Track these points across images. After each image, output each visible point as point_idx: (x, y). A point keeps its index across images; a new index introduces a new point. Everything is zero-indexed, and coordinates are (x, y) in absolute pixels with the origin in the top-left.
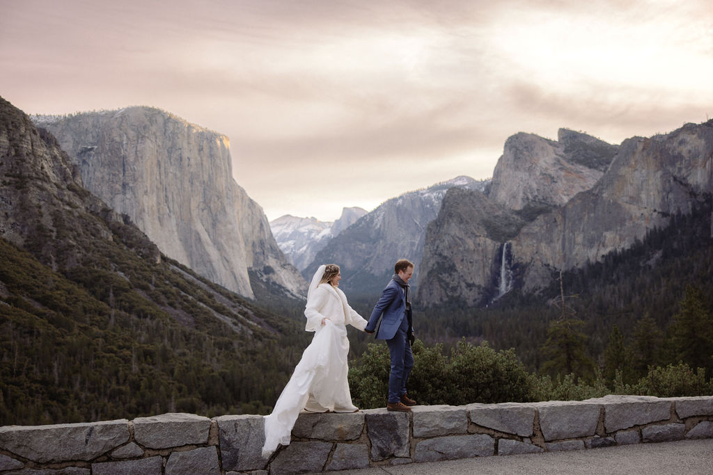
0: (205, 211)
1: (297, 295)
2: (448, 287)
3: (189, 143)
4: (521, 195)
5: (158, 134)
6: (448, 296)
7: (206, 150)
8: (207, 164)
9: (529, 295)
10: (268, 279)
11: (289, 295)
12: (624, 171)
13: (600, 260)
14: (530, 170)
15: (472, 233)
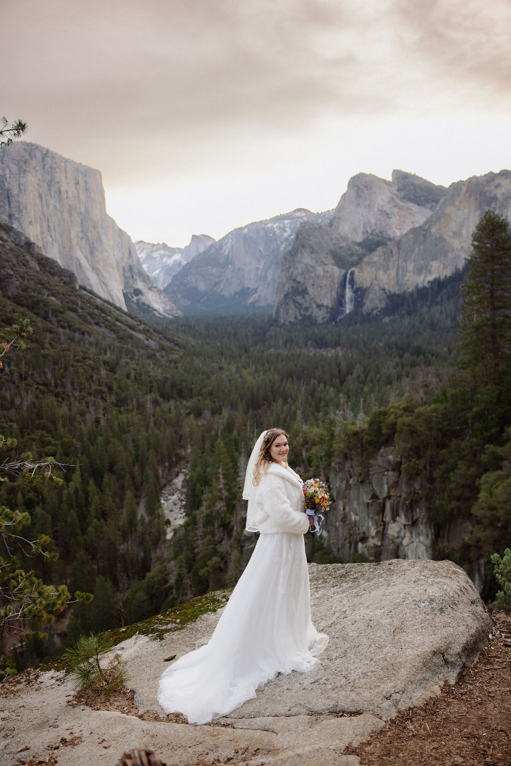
0: (84, 240)
1: (164, 314)
2: (301, 307)
3: (66, 177)
4: (362, 229)
5: (38, 168)
6: (301, 314)
7: (82, 184)
8: (83, 197)
9: (369, 314)
10: (138, 300)
11: (157, 314)
12: (450, 210)
13: (426, 285)
14: (369, 206)
15: (322, 262)
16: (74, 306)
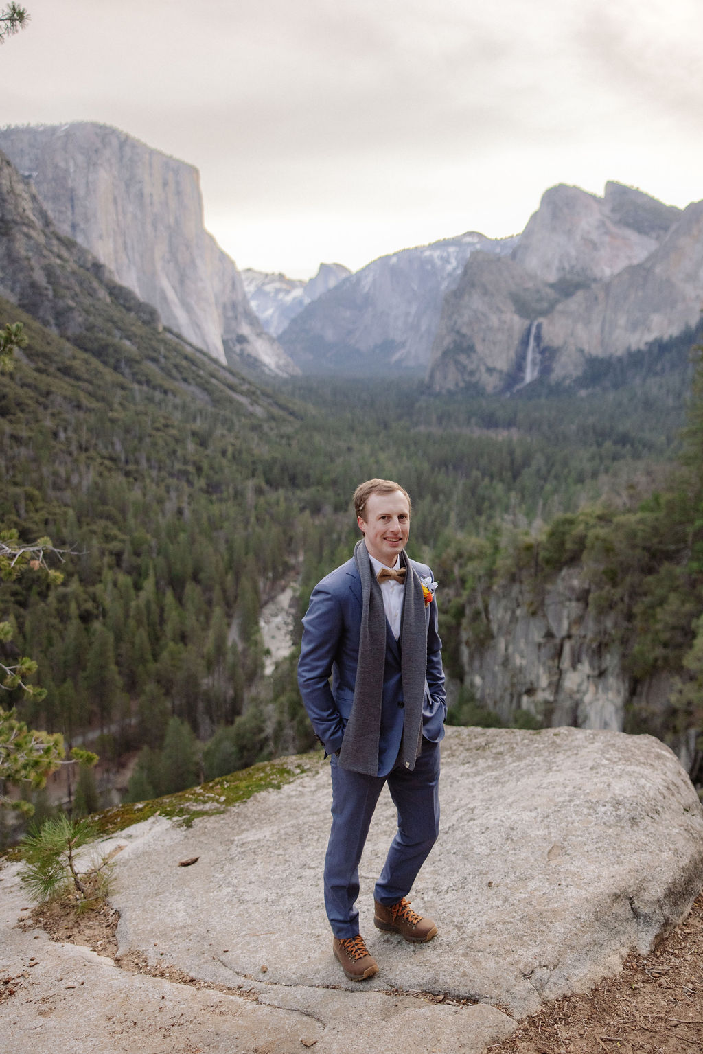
0: (172, 264)
1: (276, 371)
2: (465, 371)
3: (151, 175)
4: (556, 263)
5: (113, 160)
7: (172, 185)
8: (173, 204)
9: (558, 384)
10: (242, 350)
11: (267, 371)
12: (684, 242)
13: (642, 347)
14: (569, 233)
15: (498, 308)
16: (155, 355)
